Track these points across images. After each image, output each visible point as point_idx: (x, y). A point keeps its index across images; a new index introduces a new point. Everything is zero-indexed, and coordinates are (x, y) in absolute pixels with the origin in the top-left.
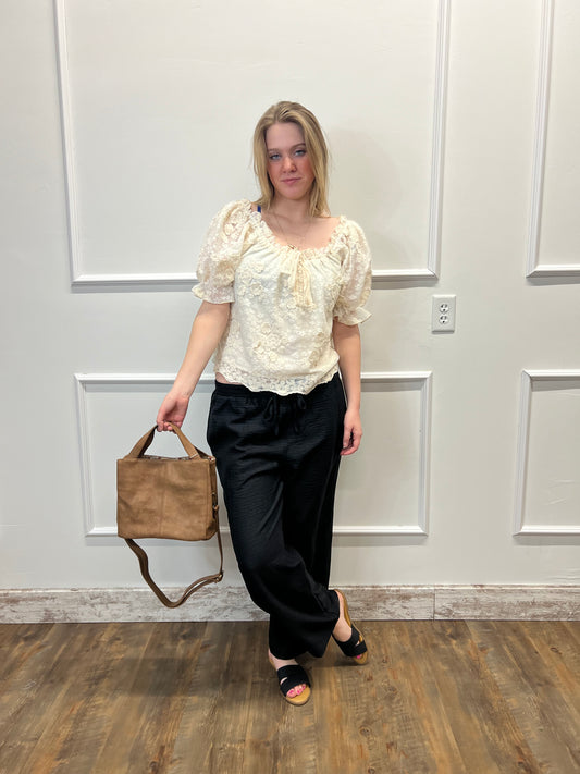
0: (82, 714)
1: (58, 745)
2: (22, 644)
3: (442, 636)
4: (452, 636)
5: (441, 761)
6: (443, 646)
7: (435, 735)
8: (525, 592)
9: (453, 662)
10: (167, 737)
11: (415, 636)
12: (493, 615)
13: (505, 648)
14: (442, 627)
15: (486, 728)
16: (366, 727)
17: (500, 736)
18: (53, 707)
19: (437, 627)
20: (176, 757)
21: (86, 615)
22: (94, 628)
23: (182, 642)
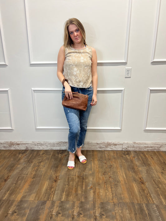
0: (37, 169)
1: (32, 176)
2: (21, 154)
3: (124, 154)
4: (127, 154)
5: (122, 180)
6: (124, 156)
7: (121, 175)
8: (146, 144)
9: (126, 160)
10: (58, 175)
11: (117, 154)
12: (137, 149)
13: (140, 157)
14: (125, 152)
15: (133, 174)
16: (104, 173)
17: (136, 176)
18: (31, 168)
19: (123, 152)
20: (60, 179)
21: (36, 148)
22: (38, 151)
23: (60, 154)
